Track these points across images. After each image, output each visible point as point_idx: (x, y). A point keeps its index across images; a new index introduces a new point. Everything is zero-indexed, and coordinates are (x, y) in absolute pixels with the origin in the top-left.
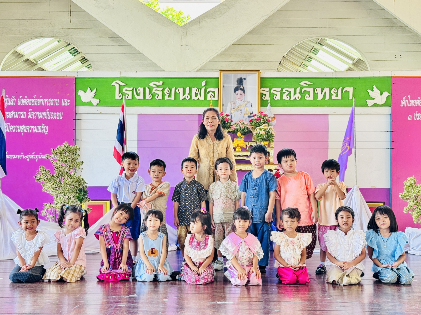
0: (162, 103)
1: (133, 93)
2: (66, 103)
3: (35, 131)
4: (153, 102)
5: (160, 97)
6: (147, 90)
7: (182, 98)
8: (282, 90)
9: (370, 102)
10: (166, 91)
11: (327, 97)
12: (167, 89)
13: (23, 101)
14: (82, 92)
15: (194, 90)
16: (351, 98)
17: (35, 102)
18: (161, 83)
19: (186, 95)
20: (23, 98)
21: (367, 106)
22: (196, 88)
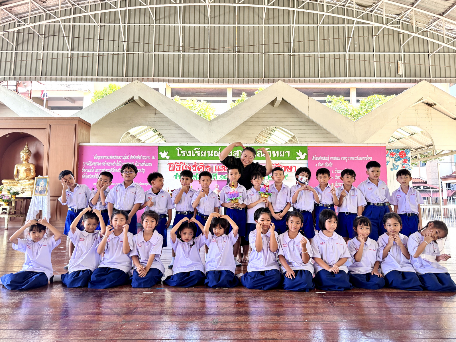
0: (200, 158)
1: (186, 153)
2: (154, 158)
4: (196, 158)
5: (199, 155)
6: (193, 152)
9: (298, 158)
10: (202, 152)
11: (278, 156)
13: (133, 158)
14: (161, 153)
16: (289, 156)
18: (199, 148)
19: (211, 154)
20: (133, 156)
21: (297, 160)
22: (216, 151)
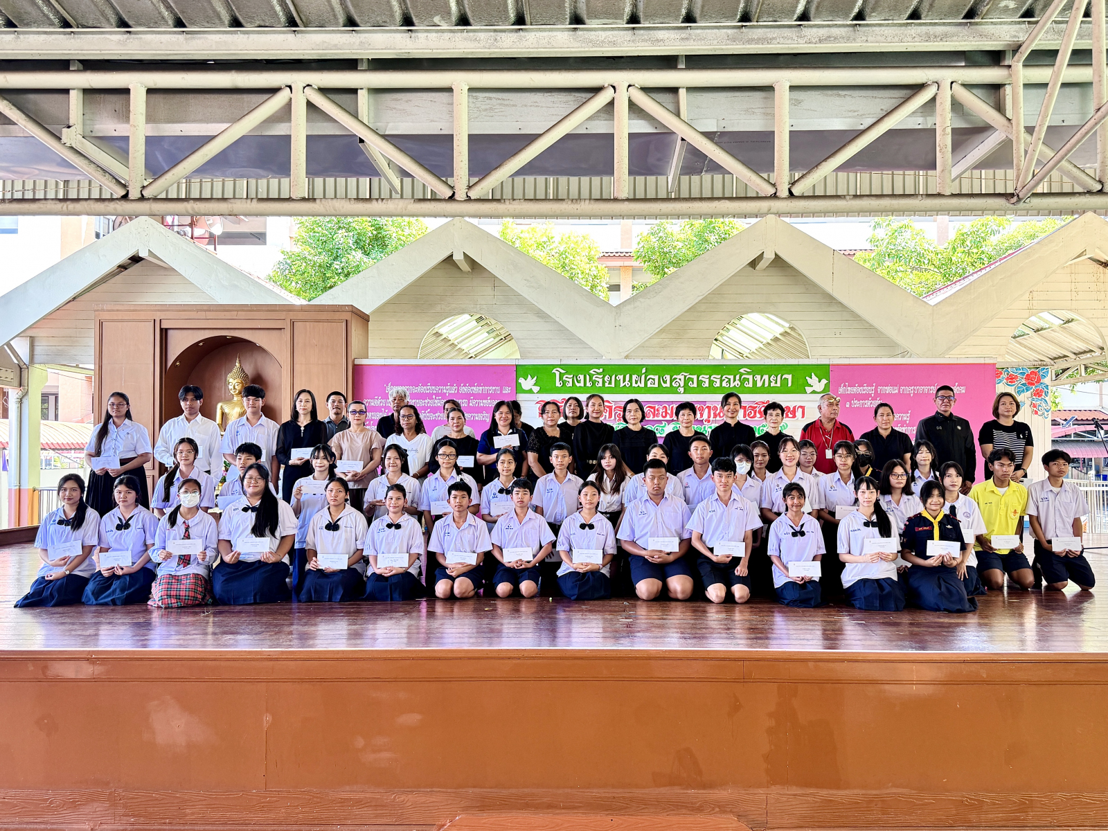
1: (573, 380)
3: (477, 418)
5: (600, 385)
6: (588, 377)
7: (622, 385)
8: (722, 377)
9: (809, 390)
10: (606, 378)
11: (766, 385)
12: (608, 376)
14: (523, 379)
15: (634, 377)
16: (790, 385)
17: (476, 389)
18: (601, 370)
19: (627, 382)
21: (807, 393)
22: (636, 376)
